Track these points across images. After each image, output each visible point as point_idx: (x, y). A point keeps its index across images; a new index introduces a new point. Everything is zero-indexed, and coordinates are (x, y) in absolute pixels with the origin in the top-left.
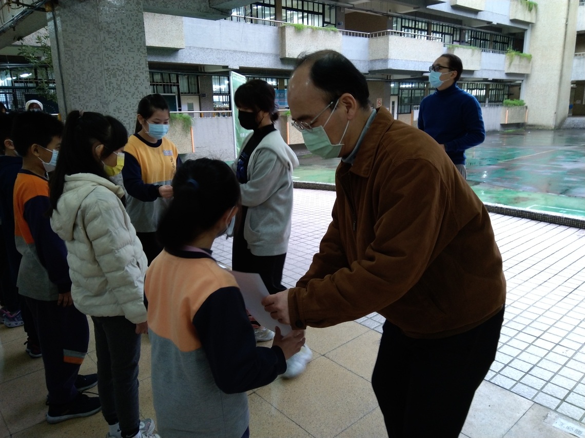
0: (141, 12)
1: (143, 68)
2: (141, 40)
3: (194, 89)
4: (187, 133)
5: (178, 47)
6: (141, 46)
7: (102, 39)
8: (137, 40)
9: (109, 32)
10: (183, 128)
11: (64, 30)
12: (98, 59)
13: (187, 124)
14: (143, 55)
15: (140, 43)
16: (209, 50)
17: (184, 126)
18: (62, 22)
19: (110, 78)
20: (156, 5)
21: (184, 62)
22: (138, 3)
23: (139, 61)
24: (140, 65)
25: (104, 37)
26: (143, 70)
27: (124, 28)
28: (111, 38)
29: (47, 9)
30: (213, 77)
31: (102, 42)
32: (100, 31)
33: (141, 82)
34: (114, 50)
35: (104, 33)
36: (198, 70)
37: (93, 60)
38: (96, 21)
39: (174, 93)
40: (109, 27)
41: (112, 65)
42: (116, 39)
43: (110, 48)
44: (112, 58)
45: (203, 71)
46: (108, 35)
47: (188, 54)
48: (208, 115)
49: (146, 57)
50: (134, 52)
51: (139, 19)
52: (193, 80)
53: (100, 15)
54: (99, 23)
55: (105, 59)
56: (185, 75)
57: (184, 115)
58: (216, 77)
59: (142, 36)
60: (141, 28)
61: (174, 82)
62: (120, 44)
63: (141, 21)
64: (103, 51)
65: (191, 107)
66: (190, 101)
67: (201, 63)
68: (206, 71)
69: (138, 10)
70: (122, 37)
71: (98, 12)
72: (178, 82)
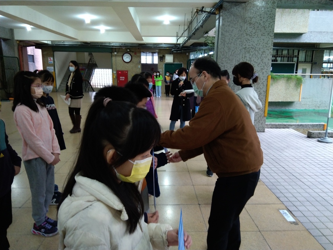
0: (275, 8)
1: (269, 46)
2: (271, 27)
3: (309, 59)
4: (297, 88)
5: (303, 32)
6: (270, 32)
7: (245, 28)
8: (269, 28)
9: (250, 24)
10: (296, 85)
11: (223, 25)
12: (240, 41)
13: (299, 82)
14: (270, 38)
15: (270, 30)
16: (325, 33)
17: (297, 83)
18: (223, 19)
19: (246, 54)
20: (287, 3)
21: (305, 42)
22: (274, 3)
23: (267, 42)
24: (267, 44)
25: (247, 28)
26: (269, 47)
27: (261, 20)
28: (251, 27)
29: (216, 13)
30: (325, 51)
31: (245, 30)
32: (245, 23)
33: (266, 56)
34: (252, 35)
35: (247, 24)
36: (314, 47)
37: (237, 42)
38: (243, 17)
39: (295, 62)
40: (251, 20)
41: (249, 45)
42: (254, 28)
43: (249, 34)
44: (250, 40)
45: (318, 47)
46: (250, 25)
47: (309, 36)
48: (315, 77)
49: (273, 39)
50: (265, 35)
51: (273, 13)
52: (309, 53)
53: (247, 13)
54: (245, 18)
55: (245, 41)
56: (304, 50)
57: (298, 76)
58: (328, 51)
59: (273, 25)
60: (273, 20)
61: (296, 55)
62: (256, 31)
63: (273, 15)
64: (244, 36)
65: (304, 71)
66: (305, 67)
67: (318, 42)
68: (320, 47)
69: (273, 8)
70: (258, 26)
71: (246, 11)
72: (298, 55)
